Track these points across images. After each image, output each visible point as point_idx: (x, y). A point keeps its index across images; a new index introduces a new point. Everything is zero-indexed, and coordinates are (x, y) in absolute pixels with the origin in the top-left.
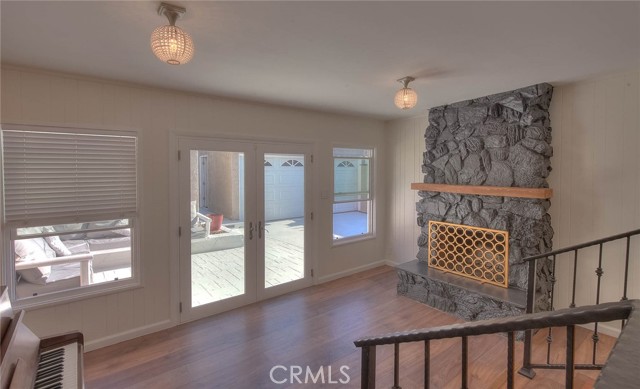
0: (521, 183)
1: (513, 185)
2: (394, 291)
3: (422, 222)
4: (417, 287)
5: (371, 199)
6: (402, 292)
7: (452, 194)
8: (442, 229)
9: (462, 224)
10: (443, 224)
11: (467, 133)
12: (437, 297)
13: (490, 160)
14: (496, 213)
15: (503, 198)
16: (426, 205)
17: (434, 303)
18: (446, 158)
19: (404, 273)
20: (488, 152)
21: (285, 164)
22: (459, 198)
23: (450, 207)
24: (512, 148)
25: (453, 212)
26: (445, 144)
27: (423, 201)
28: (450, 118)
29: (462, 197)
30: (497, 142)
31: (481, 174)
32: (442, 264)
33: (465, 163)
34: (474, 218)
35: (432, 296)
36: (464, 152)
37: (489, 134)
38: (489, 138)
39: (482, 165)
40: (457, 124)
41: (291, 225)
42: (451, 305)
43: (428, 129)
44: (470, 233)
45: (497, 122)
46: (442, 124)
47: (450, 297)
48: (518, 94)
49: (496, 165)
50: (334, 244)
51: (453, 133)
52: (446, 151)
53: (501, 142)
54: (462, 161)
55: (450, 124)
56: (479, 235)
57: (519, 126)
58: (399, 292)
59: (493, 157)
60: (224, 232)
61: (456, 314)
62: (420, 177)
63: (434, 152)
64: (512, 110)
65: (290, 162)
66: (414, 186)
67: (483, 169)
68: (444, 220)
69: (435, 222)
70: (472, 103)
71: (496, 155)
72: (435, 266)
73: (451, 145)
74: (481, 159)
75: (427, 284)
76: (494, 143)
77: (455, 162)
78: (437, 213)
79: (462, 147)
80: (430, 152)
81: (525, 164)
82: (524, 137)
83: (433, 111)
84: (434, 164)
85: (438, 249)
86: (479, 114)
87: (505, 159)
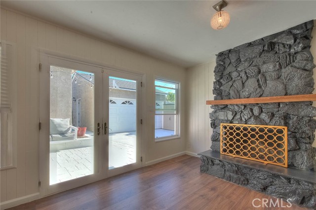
0: (294, 92)
1: (286, 94)
2: (198, 170)
3: (214, 125)
4: (215, 167)
5: (177, 113)
6: (204, 170)
7: (237, 105)
8: (231, 128)
9: (246, 124)
10: (231, 125)
11: (246, 64)
12: (232, 174)
13: (266, 80)
14: (273, 115)
15: (279, 104)
16: (217, 114)
17: (230, 179)
18: (230, 83)
19: (205, 158)
20: (263, 75)
21: (123, 103)
22: (243, 107)
23: (236, 114)
24: (283, 70)
25: (238, 116)
26: (230, 74)
27: (215, 112)
28: (233, 57)
29: (245, 106)
30: (271, 67)
31: (259, 90)
32: (231, 152)
33: (246, 84)
34: (256, 119)
35: (228, 174)
36: (244, 78)
37: (264, 63)
38: (265, 66)
39: (259, 84)
40: (239, 60)
41: (127, 135)
42: (244, 180)
43: (216, 67)
44: (253, 130)
45: (271, 54)
46: (227, 61)
47: (243, 174)
48: (289, 32)
49: (270, 83)
50: (156, 141)
51: (235, 67)
52: (230, 79)
53: (274, 67)
54: (243, 84)
55: (233, 61)
56: (261, 130)
57: (290, 55)
58: (202, 171)
59: (268, 78)
60: (87, 137)
61: (249, 186)
62: (212, 97)
63: (221, 81)
64: (283, 44)
65: (126, 102)
66: (208, 102)
67: (260, 87)
68: (231, 122)
69: (225, 124)
70: (250, 44)
71: (271, 76)
72: (226, 153)
73: (234, 74)
74: (258, 81)
75: (223, 166)
76: (269, 68)
77: (238, 84)
78: (226, 119)
79: (243, 74)
80: (218, 81)
81: (296, 79)
82: (294, 61)
83: (221, 55)
84: (222, 88)
85: (228, 142)
86: (257, 51)
87: (278, 78)
